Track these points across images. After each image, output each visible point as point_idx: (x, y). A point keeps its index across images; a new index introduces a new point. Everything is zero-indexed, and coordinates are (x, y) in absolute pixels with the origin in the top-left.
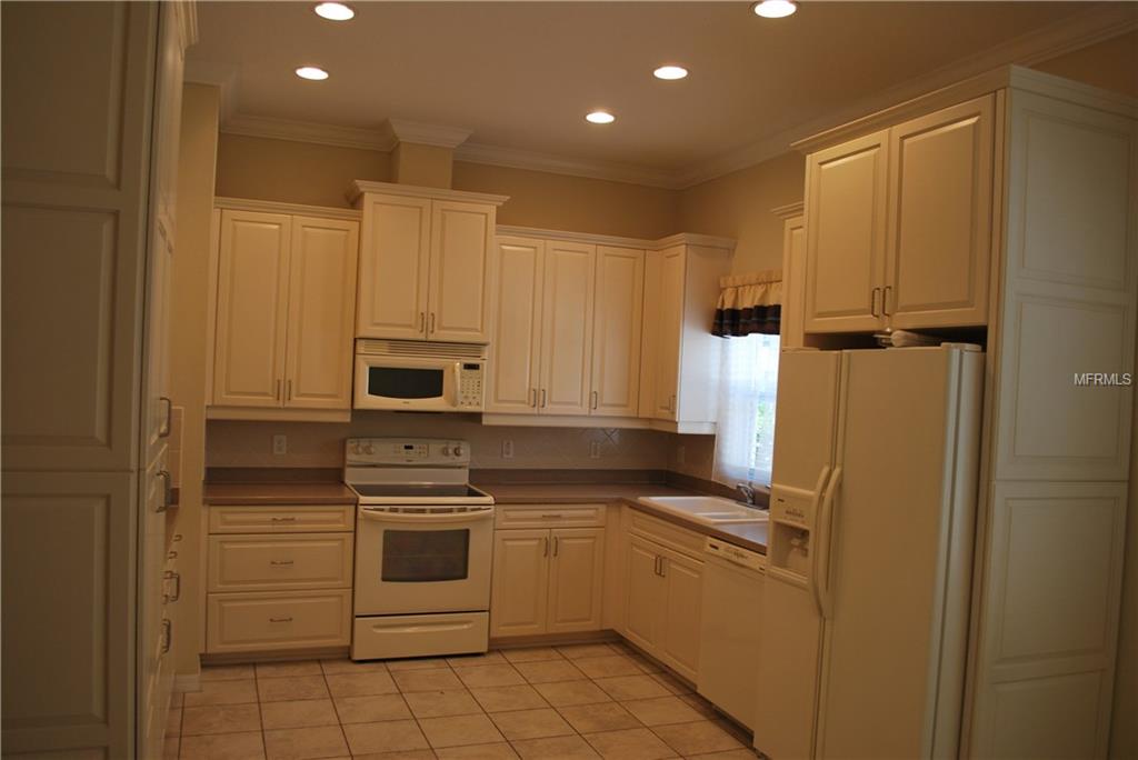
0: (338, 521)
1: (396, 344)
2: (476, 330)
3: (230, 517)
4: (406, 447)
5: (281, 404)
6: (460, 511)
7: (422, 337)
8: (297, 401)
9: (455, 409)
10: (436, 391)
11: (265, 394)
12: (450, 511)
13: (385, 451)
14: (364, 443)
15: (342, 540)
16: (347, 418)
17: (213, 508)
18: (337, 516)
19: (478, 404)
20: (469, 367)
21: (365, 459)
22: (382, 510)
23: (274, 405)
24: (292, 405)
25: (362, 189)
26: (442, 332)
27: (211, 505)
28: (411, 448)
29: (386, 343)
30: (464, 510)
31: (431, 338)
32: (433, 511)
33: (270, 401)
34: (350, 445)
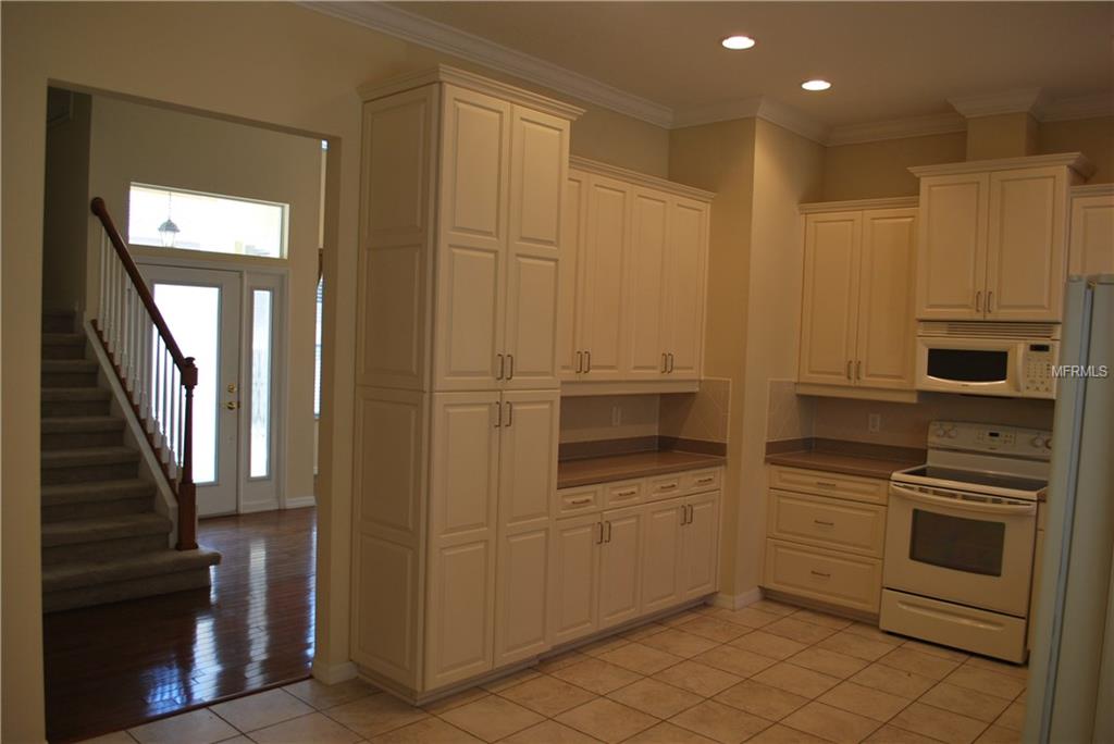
0: (872, 494)
1: (954, 325)
2: (1043, 307)
3: (785, 476)
4: (992, 434)
5: (852, 383)
6: (995, 501)
7: (979, 317)
8: (866, 381)
9: (1019, 395)
10: (1001, 374)
11: (839, 374)
12: (984, 500)
13: (967, 436)
14: (947, 426)
15: (876, 512)
16: (913, 399)
17: (774, 467)
18: (872, 488)
19: (1047, 389)
20: (1035, 348)
21: (946, 442)
22: (912, 489)
23: (846, 384)
24: (862, 385)
25: (917, 175)
26: (1002, 311)
27: (773, 464)
28: (996, 435)
29: (945, 325)
30: (999, 502)
31: (989, 317)
32: (965, 498)
33: (842, 380)
34: (932, 428)
